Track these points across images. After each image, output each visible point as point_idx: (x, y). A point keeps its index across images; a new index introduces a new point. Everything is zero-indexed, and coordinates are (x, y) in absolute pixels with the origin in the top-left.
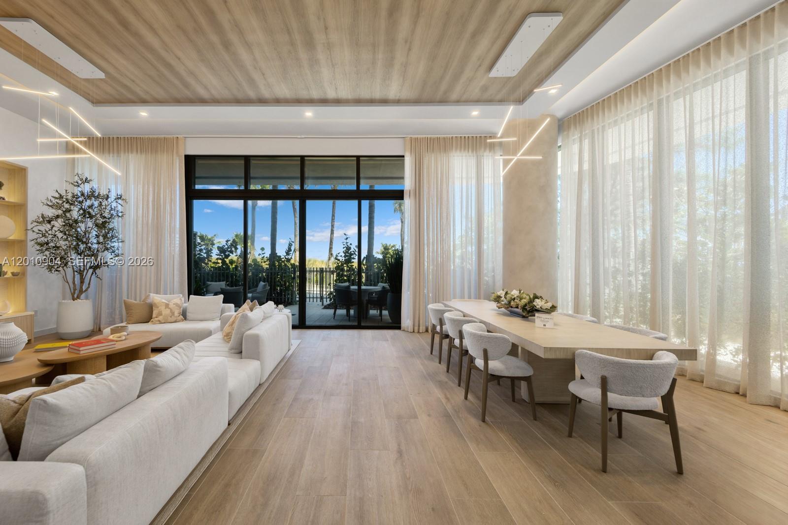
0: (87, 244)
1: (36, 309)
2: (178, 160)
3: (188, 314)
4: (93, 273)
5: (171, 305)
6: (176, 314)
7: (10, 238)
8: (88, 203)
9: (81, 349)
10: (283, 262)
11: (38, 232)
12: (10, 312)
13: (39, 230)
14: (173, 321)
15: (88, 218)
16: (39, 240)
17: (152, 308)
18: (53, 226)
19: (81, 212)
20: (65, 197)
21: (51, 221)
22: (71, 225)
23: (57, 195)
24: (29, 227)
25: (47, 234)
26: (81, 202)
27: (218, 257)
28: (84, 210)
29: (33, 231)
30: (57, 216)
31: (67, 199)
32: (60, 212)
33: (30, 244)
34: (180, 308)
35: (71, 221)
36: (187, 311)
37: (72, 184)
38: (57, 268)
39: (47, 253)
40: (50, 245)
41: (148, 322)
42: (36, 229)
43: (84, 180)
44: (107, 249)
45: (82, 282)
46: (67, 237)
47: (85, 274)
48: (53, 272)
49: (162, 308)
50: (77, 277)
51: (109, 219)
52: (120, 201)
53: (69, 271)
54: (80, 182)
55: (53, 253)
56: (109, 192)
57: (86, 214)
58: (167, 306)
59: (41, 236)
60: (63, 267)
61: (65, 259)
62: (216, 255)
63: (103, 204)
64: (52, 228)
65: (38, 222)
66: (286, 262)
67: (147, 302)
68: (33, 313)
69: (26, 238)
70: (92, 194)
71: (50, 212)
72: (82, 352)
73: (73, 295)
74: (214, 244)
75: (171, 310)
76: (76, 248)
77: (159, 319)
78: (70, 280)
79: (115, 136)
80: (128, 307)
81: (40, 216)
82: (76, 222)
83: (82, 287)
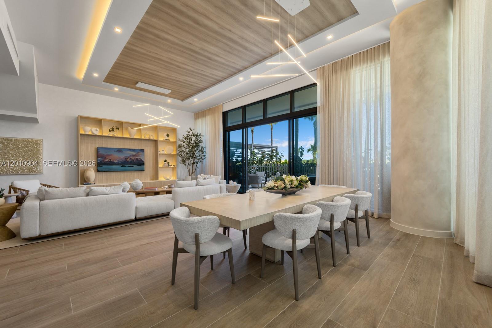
4: (196, 166)
7: (172, 153)
12: (171, 179)
29: (178, 150)
37: (187, 132)
43: (191, 130)
45: (193, 169)
54: (189, 131)
65: (179, 147)
69: (177, 153)
73: (189, 174)
83: (192, 171)
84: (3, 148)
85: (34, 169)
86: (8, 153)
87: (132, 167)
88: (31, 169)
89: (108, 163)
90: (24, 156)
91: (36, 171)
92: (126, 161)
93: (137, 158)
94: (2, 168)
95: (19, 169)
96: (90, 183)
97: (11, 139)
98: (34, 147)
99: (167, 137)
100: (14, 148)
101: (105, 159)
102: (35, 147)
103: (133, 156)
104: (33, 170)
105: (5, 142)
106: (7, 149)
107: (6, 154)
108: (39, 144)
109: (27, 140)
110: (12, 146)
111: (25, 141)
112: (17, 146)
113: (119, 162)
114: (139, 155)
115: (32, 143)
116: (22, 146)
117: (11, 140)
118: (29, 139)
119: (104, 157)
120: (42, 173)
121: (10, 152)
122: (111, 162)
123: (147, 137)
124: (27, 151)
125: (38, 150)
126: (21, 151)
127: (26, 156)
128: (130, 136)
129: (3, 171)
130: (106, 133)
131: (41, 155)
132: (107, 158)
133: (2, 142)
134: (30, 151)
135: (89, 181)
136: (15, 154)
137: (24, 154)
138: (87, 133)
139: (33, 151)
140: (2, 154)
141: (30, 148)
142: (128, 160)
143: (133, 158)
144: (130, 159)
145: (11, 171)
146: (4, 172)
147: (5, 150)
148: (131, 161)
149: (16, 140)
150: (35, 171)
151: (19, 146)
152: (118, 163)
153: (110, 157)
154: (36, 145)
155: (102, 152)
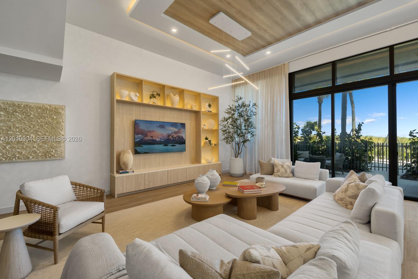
0: (241, 130)
1: (222, 161)
2: (284, 78)
3: (295, 173)
4: (243, 145)
5: (285, 166)
6: (288, 172)
7: (214, 129)
8: (241, 110)
9: (245, 191)
10: (353, 138)
11: (222, 125)
12: (214, 161)
13: (223, 125)
14: (286, 176)
15: (241, 117)
16: (223, 129)
17: (274, 167)
18: (228, 122)
19: (239, 114)
20: (232, 108)
21: (227, 120)
22: (235, 121)
23: (229, 108)
24: (220, 123)
25: (226, 126)
26: (238, 110)
27: (302, 135)
28: (240, 114)
29: (221, 125)
30: (230, 117)
31: (233, 109)
32: (231, 115)
33: (220, 131)
34: (290, 168)
35: (234, 119)
36: (295, 171)
37: (235, 101)
38: (230, 142)
39: (226, 135)
40: (227, 131)
41: (272, 175)
42: (222, 124)
43: (239, 98)
44: (249, 132)
45: (239, 149)
46: (233, 127)
47: (240, 145)
48: (228, 144)
49: (280, 167)
50: (237, 146)
51: (250, 117)
52: (255, 107)
53: (234, 143)
54: (238, 100)
55: (228, 135)
56: (250, 103)
57: (241, 115)
58: (282, 166)
59: (224, 127)
60: (232, 142)
61: (232, 138)
62: (301, 134)
63: (247, 109)
64: (228, 123)
65: (222, 121)
66: (356, 139)
67: (271, 163)
68: (221, 163)
69: (219, 128)
70: (243, 105)
71: (227, 116)
72: (245, 193)
73: (235, 156)
74: (299, 128)
75: (285, 169)
76: (236, 132)
77: (279, 174)
78: (234, 148)
79: (252, 74)
80: (261, 164)
81: (223, 118)
82: (237, 119)
83: (239, 152)
84: (7, 119)
85: (53, 152)
86: (13, 127)
87: (175, 146)
88: (48, 152)
89: (149, 141)
90: (38, 131)
91: (56, 156)
92: (169, 138)
93: (179, 135)
94: (4, 151)
95: (30, 152)
96: (128, 171)
97: (18, 104)
98: (53, 117)
99: (208, 107)
100: (22, 120)
101: (146, 137)
102: (55, 117)
103: (175, 133)
104: (51, 154)
105: (9, 109)
106: (12, 120)
107: (10, 127)
108: (60, 113)
109: (43, 106)
110: (20, 116)
111: (40, 108)
112: (28, 116)
113: (162, 140)
114: (180, 132)
115: (49, 111)
116: (34, 116)
117: (19, 106)
118: (45, 106)
119: (145, 134)
120: (63, 158)
121: (17, 126)
122: (153, 140)
123: (189, 107)
124: (43, 124)
125: (58, 123)
126: (34, 123)
127: (40, 132)
128: (172, 106)
129: (5, 156)
130: (146, 101)
131: (62, 130)
132: (148, 135)
133: (4, 109)
134: (46, 123)
135: (127, 167)
136: (24, 129)
137: (39, 129)
138: (124, 99)
139: (50, 123)
140: (4, 128)
141: (47, 119)
142: (170, 137)
143: (175, 136)
144: (172, 136)
145: (17, 155)
146: (6, 159)
147: (9, 121)
148: (173, 139)
149: (27, 105)
150: (53, 156)
151: (30, 116)
152: (160, 141)
153: (152, 134)
154: (55, 115)
155: (142, 127)
